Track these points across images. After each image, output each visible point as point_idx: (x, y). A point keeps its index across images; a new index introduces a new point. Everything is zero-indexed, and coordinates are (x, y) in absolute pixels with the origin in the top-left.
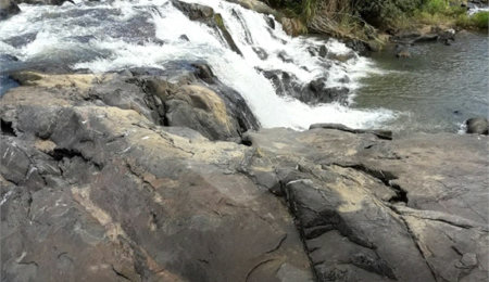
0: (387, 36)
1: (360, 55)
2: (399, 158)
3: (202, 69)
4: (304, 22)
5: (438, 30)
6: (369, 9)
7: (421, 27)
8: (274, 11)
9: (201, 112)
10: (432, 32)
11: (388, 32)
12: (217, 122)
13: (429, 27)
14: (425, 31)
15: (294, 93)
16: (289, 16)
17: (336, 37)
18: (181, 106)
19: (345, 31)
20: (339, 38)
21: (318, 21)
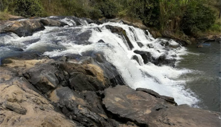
0: (194, 39)
1: (182, 46)
2: (169, 124)
3: (98, 56)
4: (161, 32)
5: (216, 37)
6: (187, 28)
7: (208, 36)
8: (149, 28)
9: (90, 77)
10: (213, 38)
11: (195, 37)
12: (98, 81)
13: (212, 36)
14: (210, 37)
15: (152, 61)
16: (155, 30)
17: (173, 39)
18: (78, 75)
19: (177, 36)
20: (174, 39)
21: (166, 32)
